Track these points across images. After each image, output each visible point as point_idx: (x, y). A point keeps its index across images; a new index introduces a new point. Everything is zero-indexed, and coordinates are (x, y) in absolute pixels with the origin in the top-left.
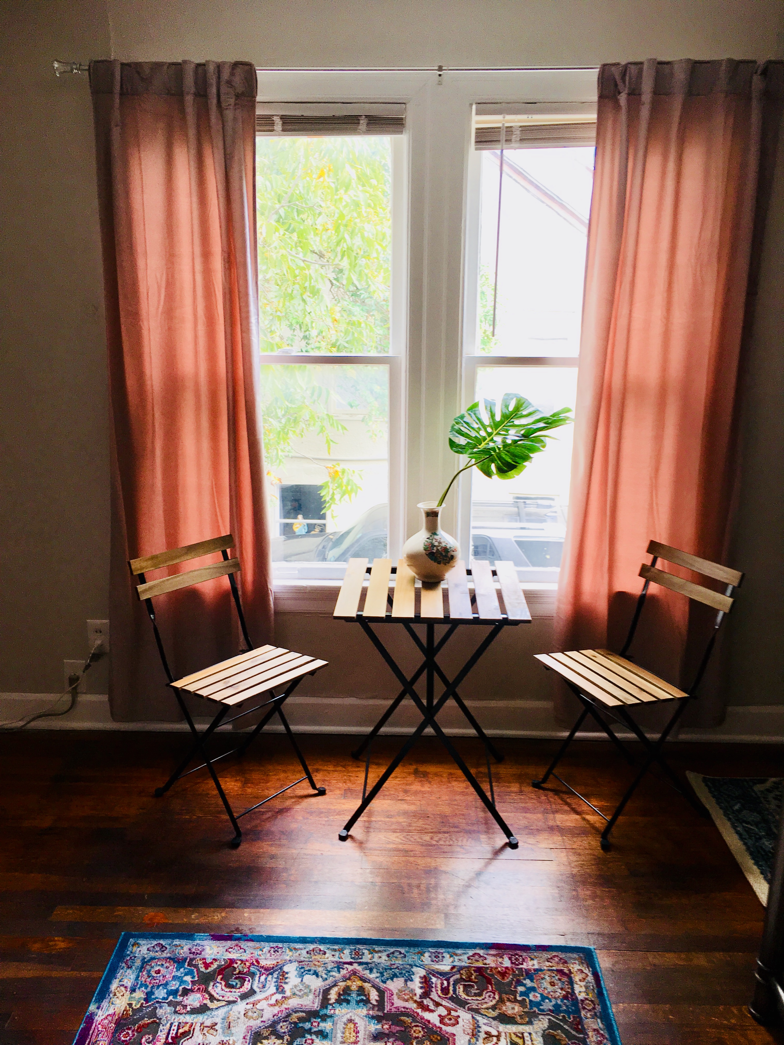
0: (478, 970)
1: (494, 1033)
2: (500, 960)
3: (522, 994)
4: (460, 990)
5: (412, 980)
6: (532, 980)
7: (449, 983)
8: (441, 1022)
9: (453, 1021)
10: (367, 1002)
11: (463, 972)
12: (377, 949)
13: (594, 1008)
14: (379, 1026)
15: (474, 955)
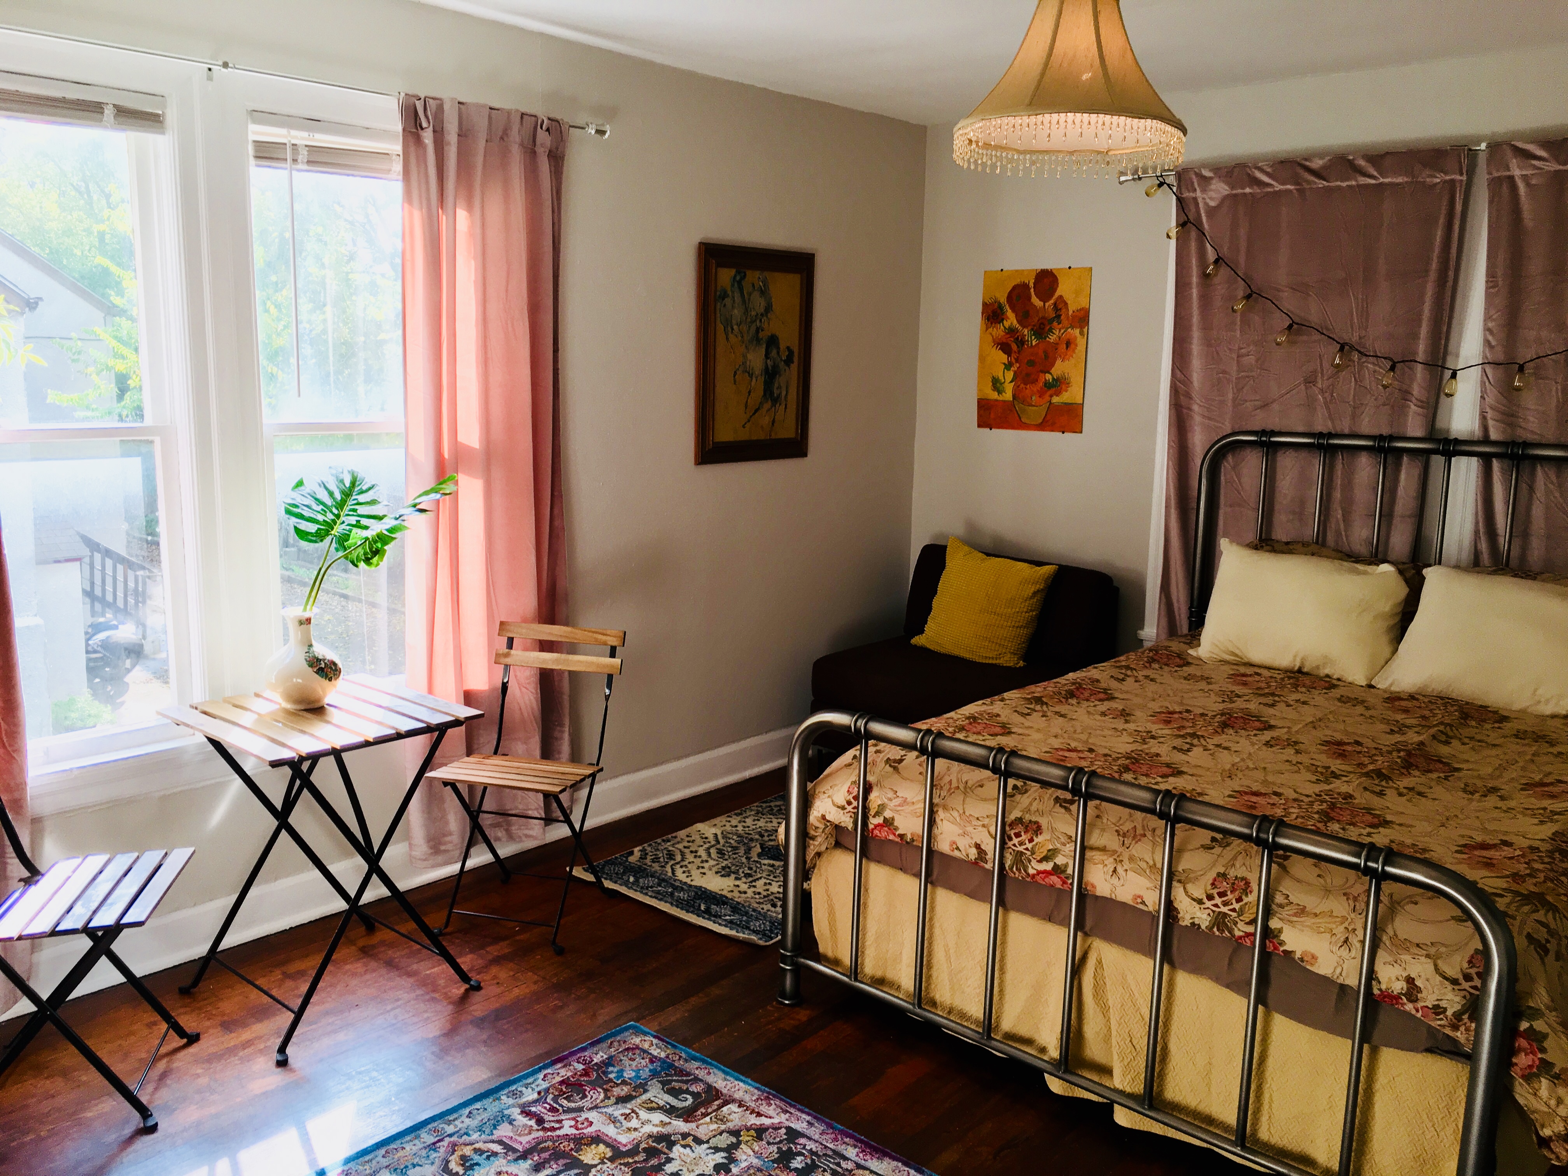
0: (562, 1083)
1: (628, 1111)
2: (572, 1067)
3: (618, 1078)
4: (565, 1103)
5: (514, 1120)
6: (613, 1066)
7: (549, 1104)
8: (577, 1129)
9: (586, 1124)
10: (495, 1154)
11: (551, 1091)
12: (451, 1118)
13: (680, 1057)
14: (530, 1162)
15: (545, 1076)
